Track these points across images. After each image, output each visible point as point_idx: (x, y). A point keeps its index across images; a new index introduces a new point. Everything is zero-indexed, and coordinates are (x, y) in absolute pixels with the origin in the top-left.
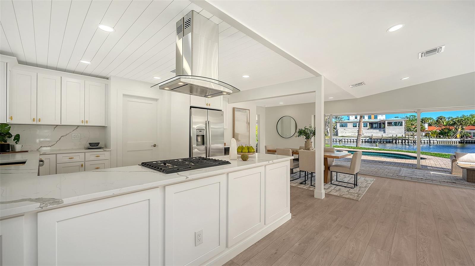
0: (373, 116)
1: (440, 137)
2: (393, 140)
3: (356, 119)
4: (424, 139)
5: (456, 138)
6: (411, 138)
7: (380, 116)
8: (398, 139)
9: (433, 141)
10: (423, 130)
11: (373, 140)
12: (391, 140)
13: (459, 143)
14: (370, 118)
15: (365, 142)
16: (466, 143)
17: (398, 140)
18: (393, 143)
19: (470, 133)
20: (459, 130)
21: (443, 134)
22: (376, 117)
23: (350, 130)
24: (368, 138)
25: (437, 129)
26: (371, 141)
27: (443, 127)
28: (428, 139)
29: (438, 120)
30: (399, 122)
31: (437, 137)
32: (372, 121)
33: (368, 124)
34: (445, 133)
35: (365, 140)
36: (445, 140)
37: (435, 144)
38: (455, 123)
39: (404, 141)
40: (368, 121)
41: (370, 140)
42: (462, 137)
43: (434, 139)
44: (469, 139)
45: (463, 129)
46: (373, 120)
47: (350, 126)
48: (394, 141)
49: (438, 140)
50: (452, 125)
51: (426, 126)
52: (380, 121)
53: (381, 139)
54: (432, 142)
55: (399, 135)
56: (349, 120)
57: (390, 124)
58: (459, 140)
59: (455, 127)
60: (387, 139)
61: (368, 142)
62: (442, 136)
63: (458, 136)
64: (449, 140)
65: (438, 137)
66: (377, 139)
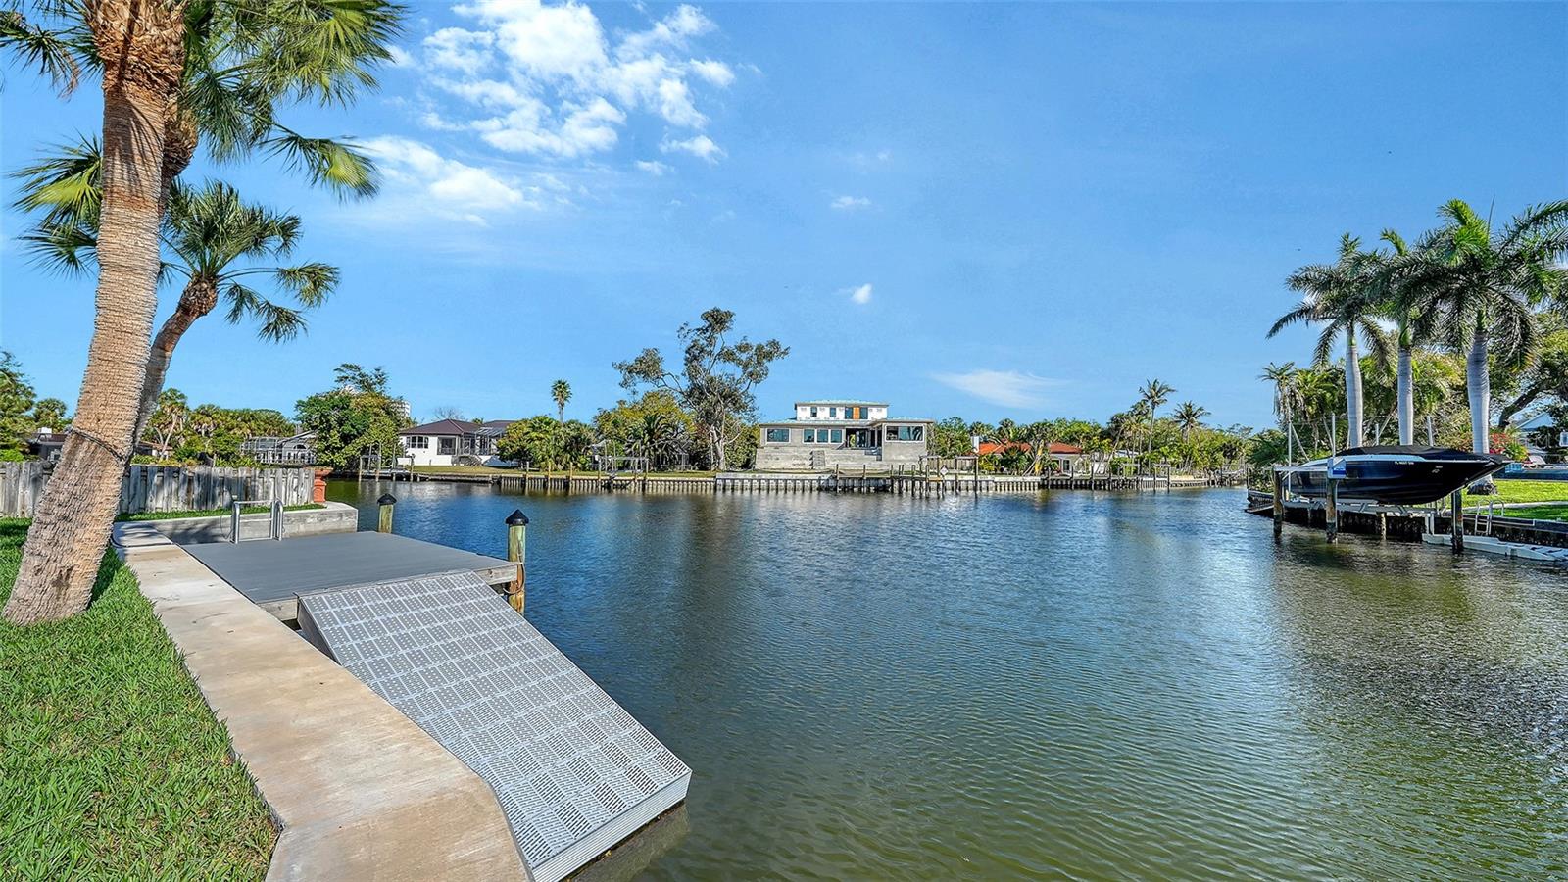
0: (856, 411)
1: (1002, 470)
2: (892, 481)
3: (813, 419)
4: (966, 478)
5: (1033, 473)
6: (931, 474)
7: (875, 409)
8: (904, 478)
9: (987, 481)
10: (967, 451)
11: (841, 483)
12: (889, 482)
13: (1040, 487)
14: (849, 414)
15: (820, 489)
16: (1052, 486)
17: (907, 482)
18: (892, 492)
19: (1058, 461)
20: (1039, 452)
21: (1007, 463)
22: (864, 415)
23: (791, 449)
24: (827, 477)
25: (997, 450)
26: (837, 487)
27: (1009, 445)
28: (973, 478)
29: (1001, 429)
30: (917, 428)
31: (995, 470)
32: (853, 423)
33: (844, 432)
34: (1013, 460)
35: (819, 480)
36: (1011, 479)
37: (990, 492)
38: (1030, 434)
39: (918, 483)
40: (842, 423)
41: (832, 483)
42: (1043, 472)
43: (989, 478)
44: (1057, 476)
45: (1044, 449)
46: (856, 422)
47: (796, 437)
48: (896, 484)
49: (997, 479)
50: (1024, 440)
51: (976, 441)
52: (871, 425)
53: (862, 479)
54: (984, 485)
55: (908, 467)
56: (795, 419)
57: (893, 432)
58: (1038, 479)
59: (1031, 443)
60: (878, 479)
61: (828, 489)
62: (1005, 469)
63: (1037, 471)
64: (1020, 479)
65: (998, 472)
66: (853, 479)
